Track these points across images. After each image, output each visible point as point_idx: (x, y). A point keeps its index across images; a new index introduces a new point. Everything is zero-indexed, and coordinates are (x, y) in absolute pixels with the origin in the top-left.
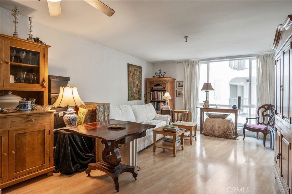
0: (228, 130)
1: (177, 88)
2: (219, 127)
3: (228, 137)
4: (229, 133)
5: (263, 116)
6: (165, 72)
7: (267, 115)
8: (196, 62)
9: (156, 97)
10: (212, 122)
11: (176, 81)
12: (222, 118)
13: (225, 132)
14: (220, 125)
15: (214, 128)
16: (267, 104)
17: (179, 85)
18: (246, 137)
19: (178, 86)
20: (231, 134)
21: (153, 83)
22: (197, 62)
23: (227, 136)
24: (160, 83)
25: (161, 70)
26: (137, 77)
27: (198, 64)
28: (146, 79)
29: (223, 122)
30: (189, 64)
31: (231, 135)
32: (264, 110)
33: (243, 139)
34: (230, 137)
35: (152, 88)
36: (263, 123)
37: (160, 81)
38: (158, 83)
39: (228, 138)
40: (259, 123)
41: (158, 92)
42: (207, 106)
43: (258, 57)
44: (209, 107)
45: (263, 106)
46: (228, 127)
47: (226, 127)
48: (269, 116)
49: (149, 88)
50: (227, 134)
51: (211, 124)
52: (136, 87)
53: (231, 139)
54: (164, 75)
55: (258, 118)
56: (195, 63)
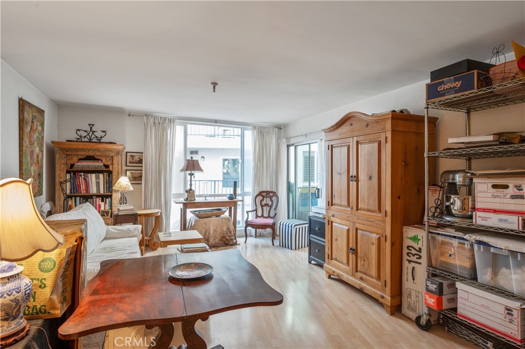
0: (229, 233)
1: (126, 166)
2: (215, 231)
3: (229, 242)
4: (229, 237)
5: (262, 206)
6: (104, 132)
7: (266, 205)
8: (170, 120)
9: (83, 187)
10: (205, 224)
11: (125, 151)
12: (216, 216)
13: (224, 237)
14: (217, 228)
15: (207, 233)
16: (263, 190)
17: (131, 160)
18: (248, 238)
19: (130, 163)
20: (232, 238)
21: (77, 153)
22: (171, 121)
23: (227, 242)
24: (98, 154)
25: (93, 125)
27: (172, 124)
28: (53, 142)
29: (221, 222)
30: (157, 122)
31: (232, 240)
32: (261, 198)
33: (245, 242)
34: (231, 243)
35: (72, 166)
36: (262, 216)
37: (98, 150)
38: (91, 153)
39: (229, 245)
40: (257, 216)
41: (89, 175)
42: (193, 199)
44: (195, 199)
45: (260, 194)
46: (228, 229)
47: (225, 228)
48: (269, 206)
49: (63, 166)
50: (227, 240)
51: (203, 228)
53: (232, 245)
54: (101, 138)
55: (256, 210)
56: (167, 121)
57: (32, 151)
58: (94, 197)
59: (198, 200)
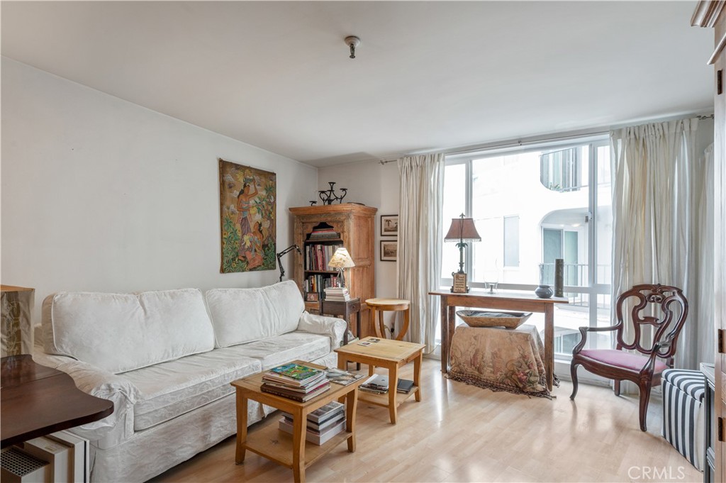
0: (524, 366)
1: (382, 235)
2: (494, 355)
3: (524, 387)
4: (526, 375)
5: (637, 322)
6: (344, 190)
7: (648, 320)
8: (432, 157)
9: (320, 263)
10: (475, 338)
11: (379, 213)
12: (507, 328)
13: (513, 373)
14: (499, 350)
15: (479, 357)
16: (646, 282)
17: (387, 227)
18: (580, 388)
19: (385, 231)
20: (532, 379)
21: (311, 221)
22: (434, 158)
23: (521, 386)
25: (334, 183)
26: (258, 201)
27: (438, 163)
28: (290, 209)
29: (508, 340)
30: (413, 164)
31: (533, 383)
32: (637, 301)
33: (572, 397)
34: (529, 389)
35: (309, 236)
36: (636, 346)
38: (323, 219)
39: (524, 392)
40: (621, 345)
41: (326, 247)
42: (463, 290)
43: (616, 132)
44: (468, 291)
45: (635, 291)
46: (524, 357)
47: (516, 355)
48: (656, 325)
49: (299, 236)
50: (521, 381)
51: (471, 344)
52: (254, 233)
53: (533, 394)
54: (341, 198)
55: (620, 328)
56: (428, 160)
57: (245, 219)
58: (332, 276)
59: (475, 292)
